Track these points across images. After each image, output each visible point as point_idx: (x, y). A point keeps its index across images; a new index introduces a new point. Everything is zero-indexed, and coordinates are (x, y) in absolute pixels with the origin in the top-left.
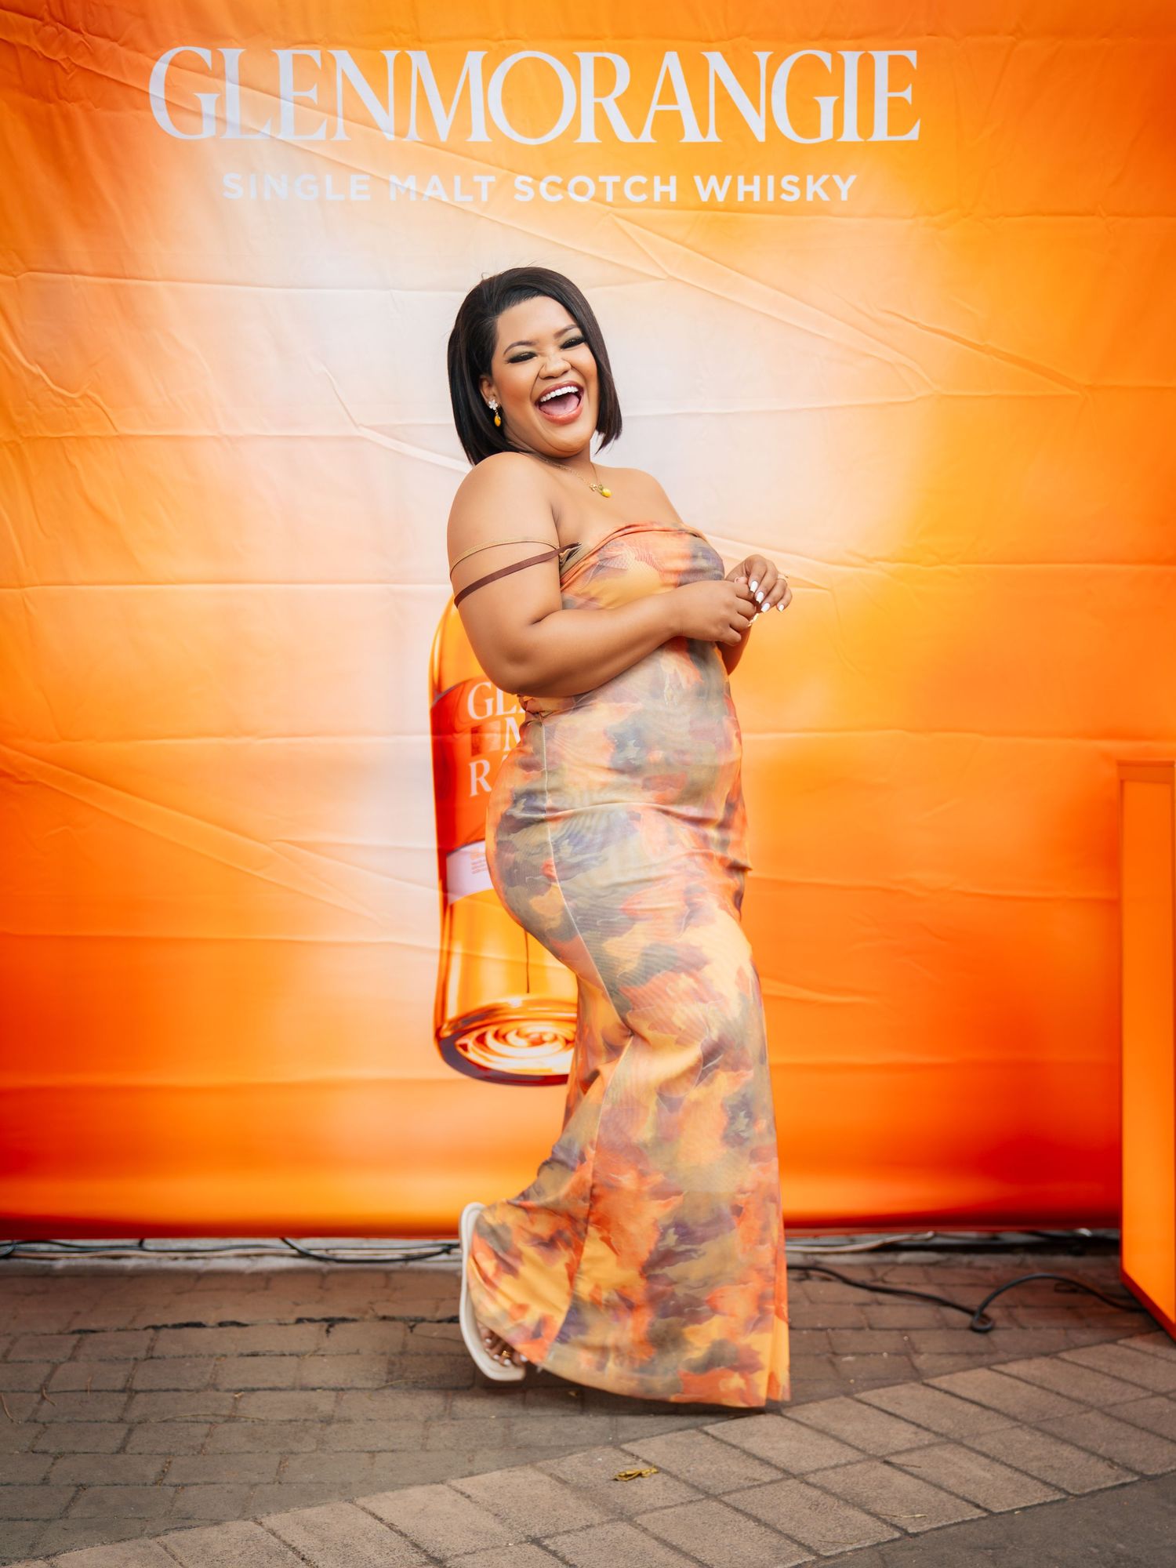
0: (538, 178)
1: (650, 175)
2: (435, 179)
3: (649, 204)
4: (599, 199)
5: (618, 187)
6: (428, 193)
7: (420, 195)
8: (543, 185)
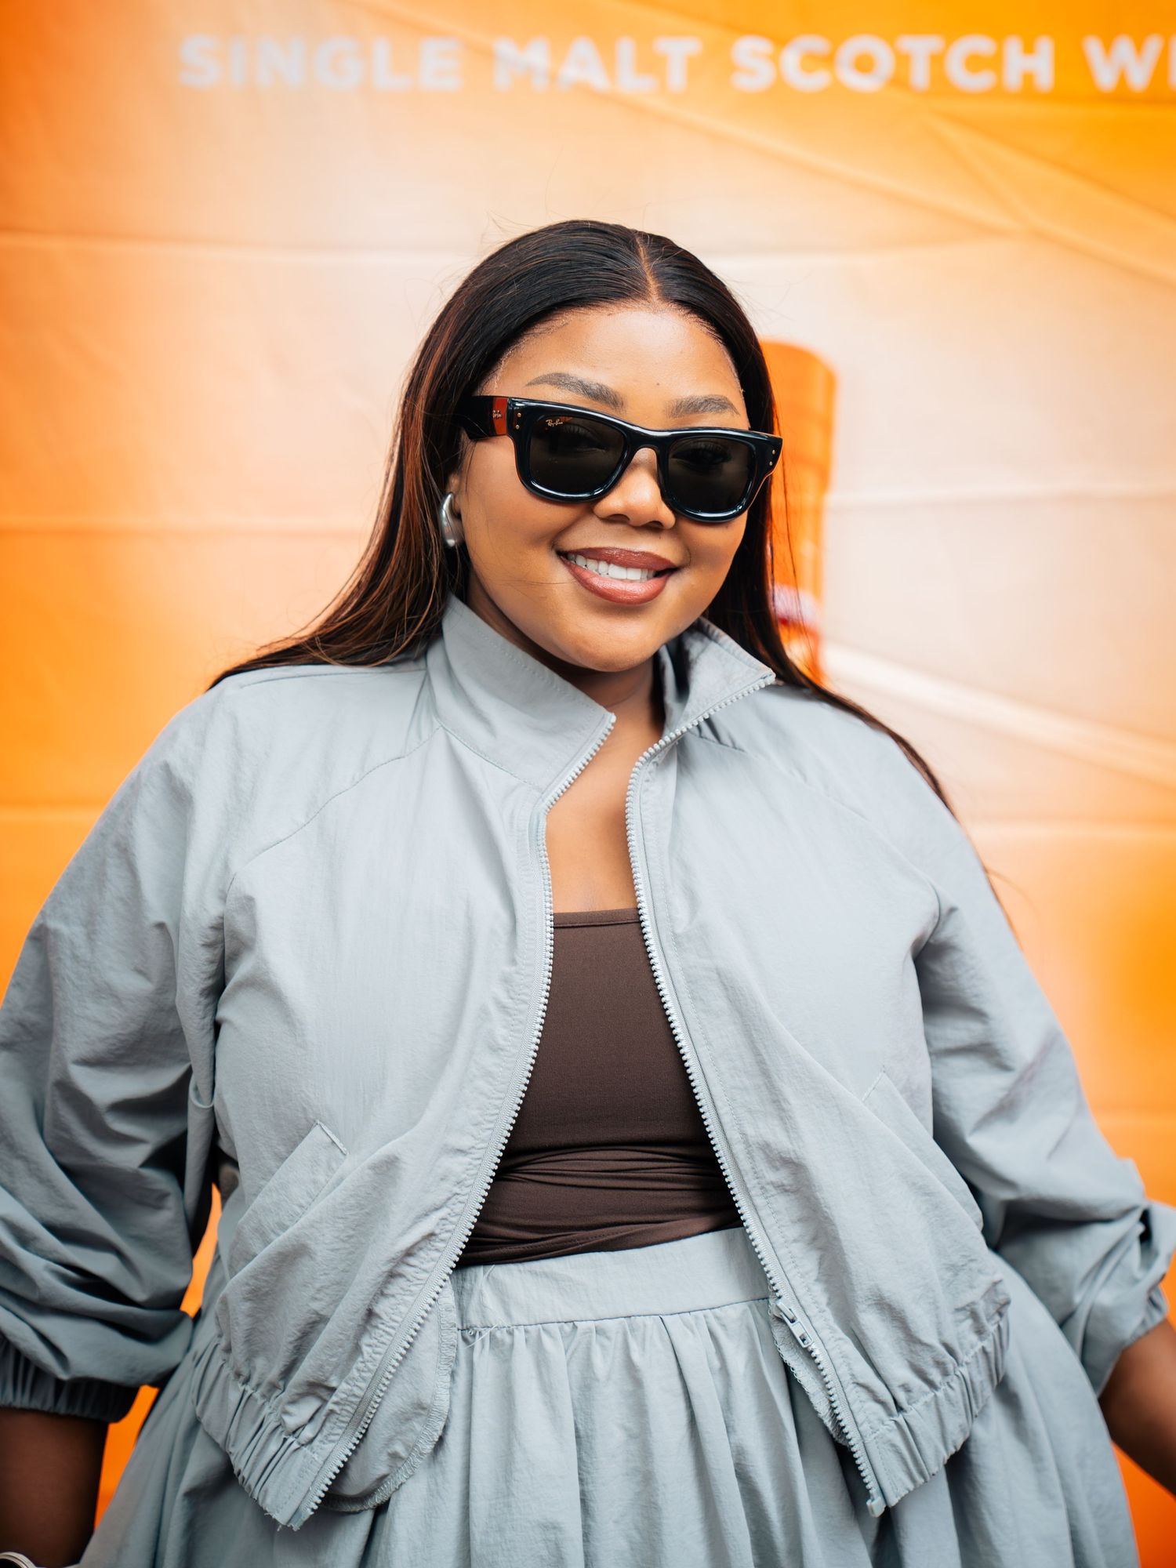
0: (780, 42)
1: (999, 36)
2: (583, 49)
3: (998, 92)
4: (899, 80)
5: (937, 61)
6: (571, 72)
7: (553, 77)
8: (791, 58)
